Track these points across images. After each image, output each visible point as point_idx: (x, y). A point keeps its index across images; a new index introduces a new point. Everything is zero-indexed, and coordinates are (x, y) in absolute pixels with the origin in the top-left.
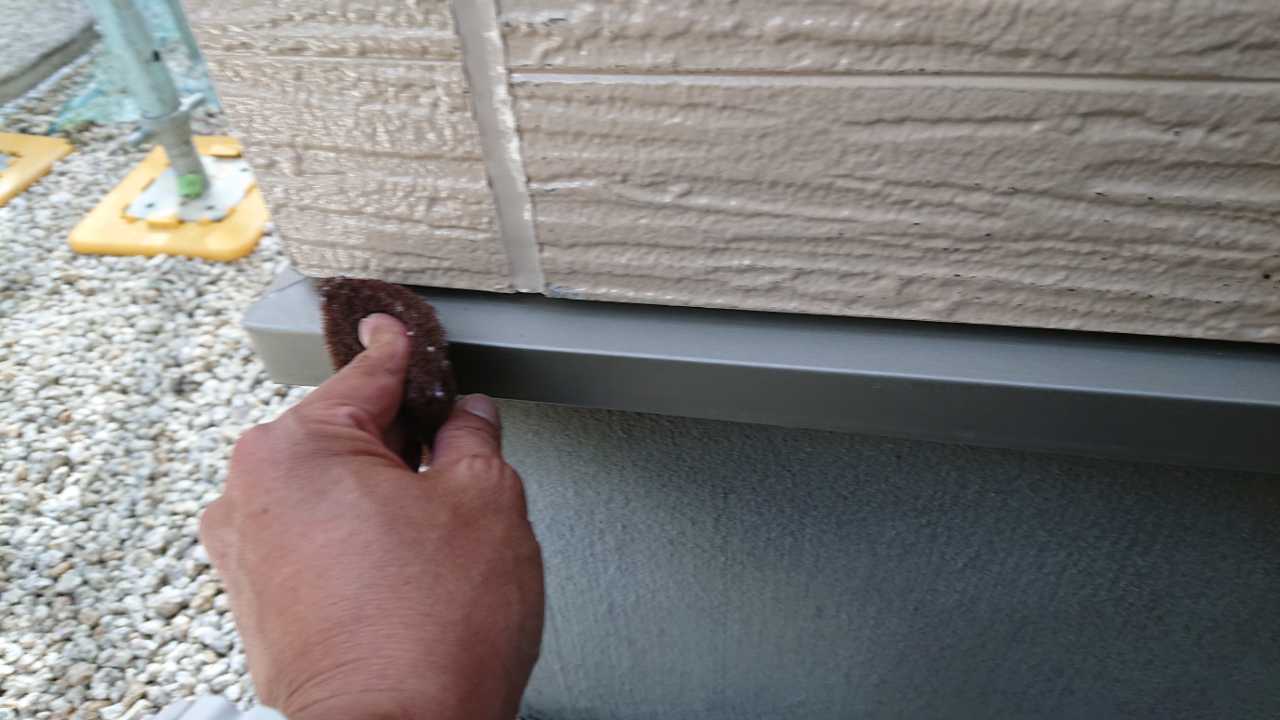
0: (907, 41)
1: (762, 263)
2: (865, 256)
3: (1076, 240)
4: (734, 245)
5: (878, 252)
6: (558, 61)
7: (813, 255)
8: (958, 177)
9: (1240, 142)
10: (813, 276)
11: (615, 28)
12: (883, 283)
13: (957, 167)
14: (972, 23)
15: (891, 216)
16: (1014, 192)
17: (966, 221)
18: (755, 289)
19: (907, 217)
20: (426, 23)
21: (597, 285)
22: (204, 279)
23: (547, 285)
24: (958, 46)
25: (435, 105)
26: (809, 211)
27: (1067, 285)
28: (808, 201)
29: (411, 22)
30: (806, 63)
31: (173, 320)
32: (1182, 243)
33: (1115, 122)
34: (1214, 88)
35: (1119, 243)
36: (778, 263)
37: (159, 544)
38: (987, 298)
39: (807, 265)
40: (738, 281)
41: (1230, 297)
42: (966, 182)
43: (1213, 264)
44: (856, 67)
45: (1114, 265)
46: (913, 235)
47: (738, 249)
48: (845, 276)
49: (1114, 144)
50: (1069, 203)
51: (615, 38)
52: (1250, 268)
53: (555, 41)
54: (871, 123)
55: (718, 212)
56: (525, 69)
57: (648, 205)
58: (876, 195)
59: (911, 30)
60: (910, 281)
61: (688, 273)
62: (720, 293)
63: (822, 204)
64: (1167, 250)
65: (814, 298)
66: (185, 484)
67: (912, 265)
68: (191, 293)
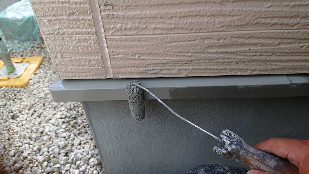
0: (174, 28)
1: (154, 68)
2: (172, 66)
3: (206, 60)
4: (149, 65)
5: (174, 65)
6: (115, 34)
7: (163, 66)
8: (185, 51)
9: (229, 41)
10: (163, 70)
11: (125, 28)
12: (175, 70)
13: (185, 49)
14: (184, 25)
15: (175, 58)
16: (195, 52)
17: (188, 58)
18: (153, 73)
19: (178, 58)
20: (89, 28)
21: (123, 75)
22: (16, 92)
23: (113, 76)
24: (182, 29)
25: (91, 43)
26: (161, 58)
27: (205, 68)
28: (161, 56)
29: (86, 28)
30: (158, 33)
31: (9, 102)
32: (223, 59)
33: (209, 40)
34: (223, 33)
35: (212, 60)
36: (157, 68)
37: (13, 154)
38: (193, 71)
39: (162, 68)
40: (150, 72)
41: (232, 68)
42: (187, 51)
43: (228, 62)
44: (167, 33)
45: (212, 64)
46: (179, 61)
47: (150, 66)
48: (169, 70)
49: (209, 43)
50: (204, 54)
51: (125, 30)
52: (234, 62)
53: (114, 31)
54: (170, 42)
55: (145, 59)
56: (109, 36)
57: (133, 59)
58: (172, 55)
59: (175, 27)
60: (180, 70)
61: (141, 71)
62: (147, 75)
63: (163, 57)
64: (220, 60)
65: (164, 74)
66: (18, 139)
67: (180, 67)
68: (13, 95)
